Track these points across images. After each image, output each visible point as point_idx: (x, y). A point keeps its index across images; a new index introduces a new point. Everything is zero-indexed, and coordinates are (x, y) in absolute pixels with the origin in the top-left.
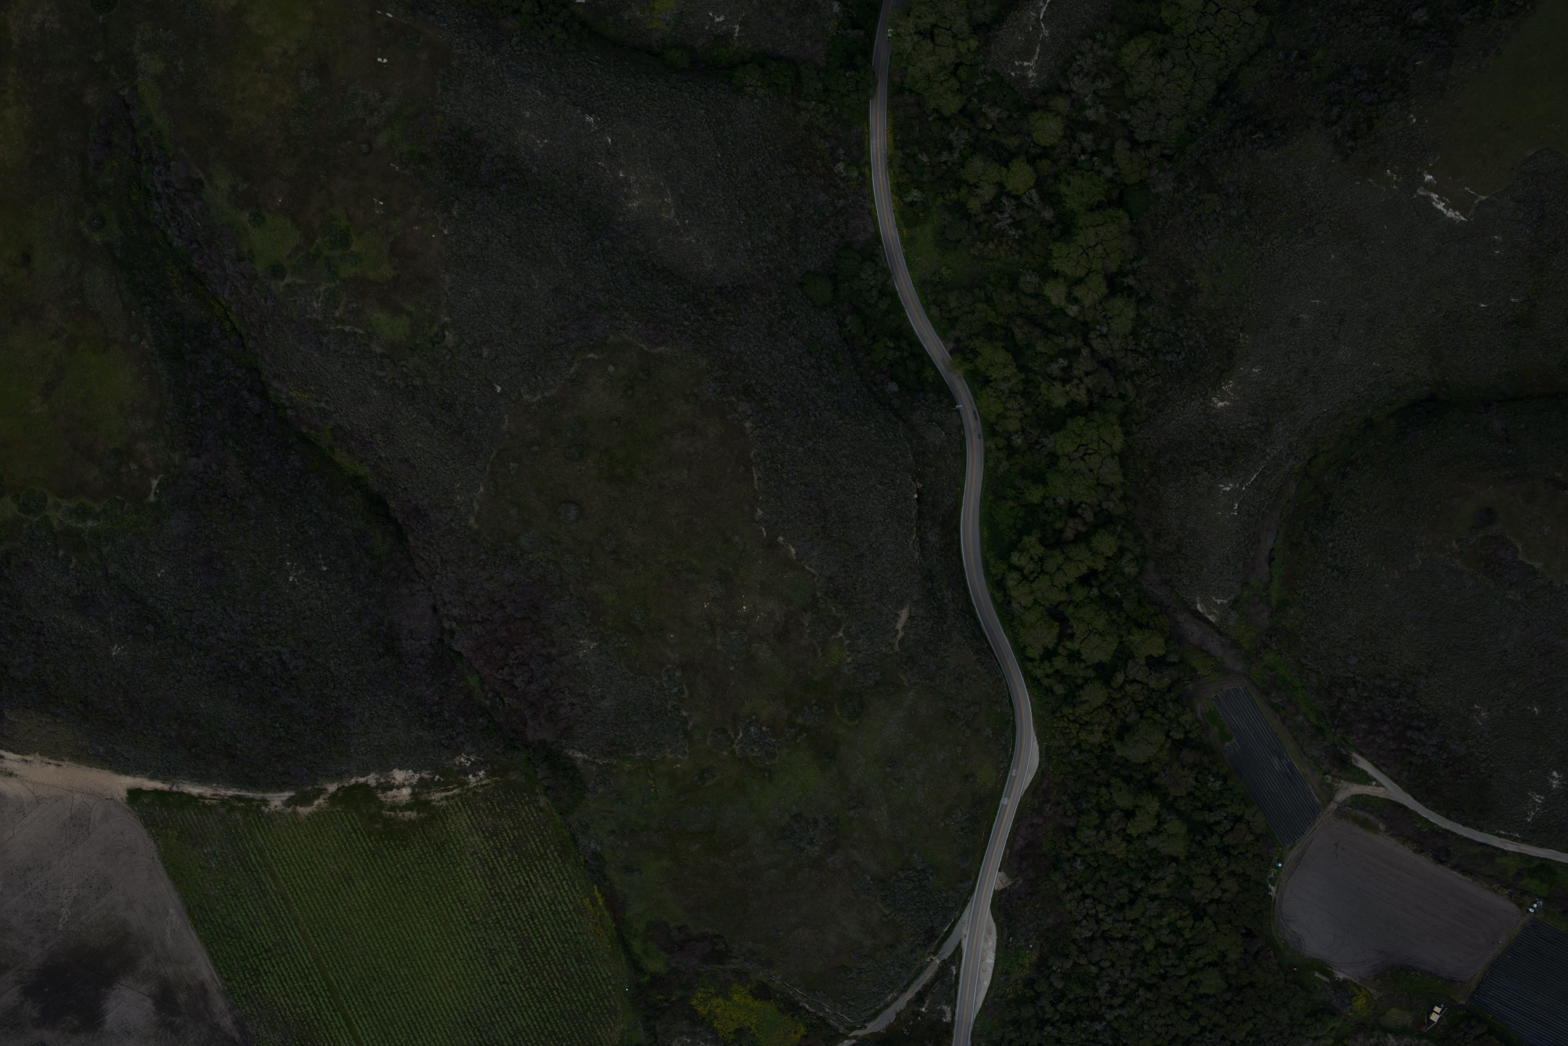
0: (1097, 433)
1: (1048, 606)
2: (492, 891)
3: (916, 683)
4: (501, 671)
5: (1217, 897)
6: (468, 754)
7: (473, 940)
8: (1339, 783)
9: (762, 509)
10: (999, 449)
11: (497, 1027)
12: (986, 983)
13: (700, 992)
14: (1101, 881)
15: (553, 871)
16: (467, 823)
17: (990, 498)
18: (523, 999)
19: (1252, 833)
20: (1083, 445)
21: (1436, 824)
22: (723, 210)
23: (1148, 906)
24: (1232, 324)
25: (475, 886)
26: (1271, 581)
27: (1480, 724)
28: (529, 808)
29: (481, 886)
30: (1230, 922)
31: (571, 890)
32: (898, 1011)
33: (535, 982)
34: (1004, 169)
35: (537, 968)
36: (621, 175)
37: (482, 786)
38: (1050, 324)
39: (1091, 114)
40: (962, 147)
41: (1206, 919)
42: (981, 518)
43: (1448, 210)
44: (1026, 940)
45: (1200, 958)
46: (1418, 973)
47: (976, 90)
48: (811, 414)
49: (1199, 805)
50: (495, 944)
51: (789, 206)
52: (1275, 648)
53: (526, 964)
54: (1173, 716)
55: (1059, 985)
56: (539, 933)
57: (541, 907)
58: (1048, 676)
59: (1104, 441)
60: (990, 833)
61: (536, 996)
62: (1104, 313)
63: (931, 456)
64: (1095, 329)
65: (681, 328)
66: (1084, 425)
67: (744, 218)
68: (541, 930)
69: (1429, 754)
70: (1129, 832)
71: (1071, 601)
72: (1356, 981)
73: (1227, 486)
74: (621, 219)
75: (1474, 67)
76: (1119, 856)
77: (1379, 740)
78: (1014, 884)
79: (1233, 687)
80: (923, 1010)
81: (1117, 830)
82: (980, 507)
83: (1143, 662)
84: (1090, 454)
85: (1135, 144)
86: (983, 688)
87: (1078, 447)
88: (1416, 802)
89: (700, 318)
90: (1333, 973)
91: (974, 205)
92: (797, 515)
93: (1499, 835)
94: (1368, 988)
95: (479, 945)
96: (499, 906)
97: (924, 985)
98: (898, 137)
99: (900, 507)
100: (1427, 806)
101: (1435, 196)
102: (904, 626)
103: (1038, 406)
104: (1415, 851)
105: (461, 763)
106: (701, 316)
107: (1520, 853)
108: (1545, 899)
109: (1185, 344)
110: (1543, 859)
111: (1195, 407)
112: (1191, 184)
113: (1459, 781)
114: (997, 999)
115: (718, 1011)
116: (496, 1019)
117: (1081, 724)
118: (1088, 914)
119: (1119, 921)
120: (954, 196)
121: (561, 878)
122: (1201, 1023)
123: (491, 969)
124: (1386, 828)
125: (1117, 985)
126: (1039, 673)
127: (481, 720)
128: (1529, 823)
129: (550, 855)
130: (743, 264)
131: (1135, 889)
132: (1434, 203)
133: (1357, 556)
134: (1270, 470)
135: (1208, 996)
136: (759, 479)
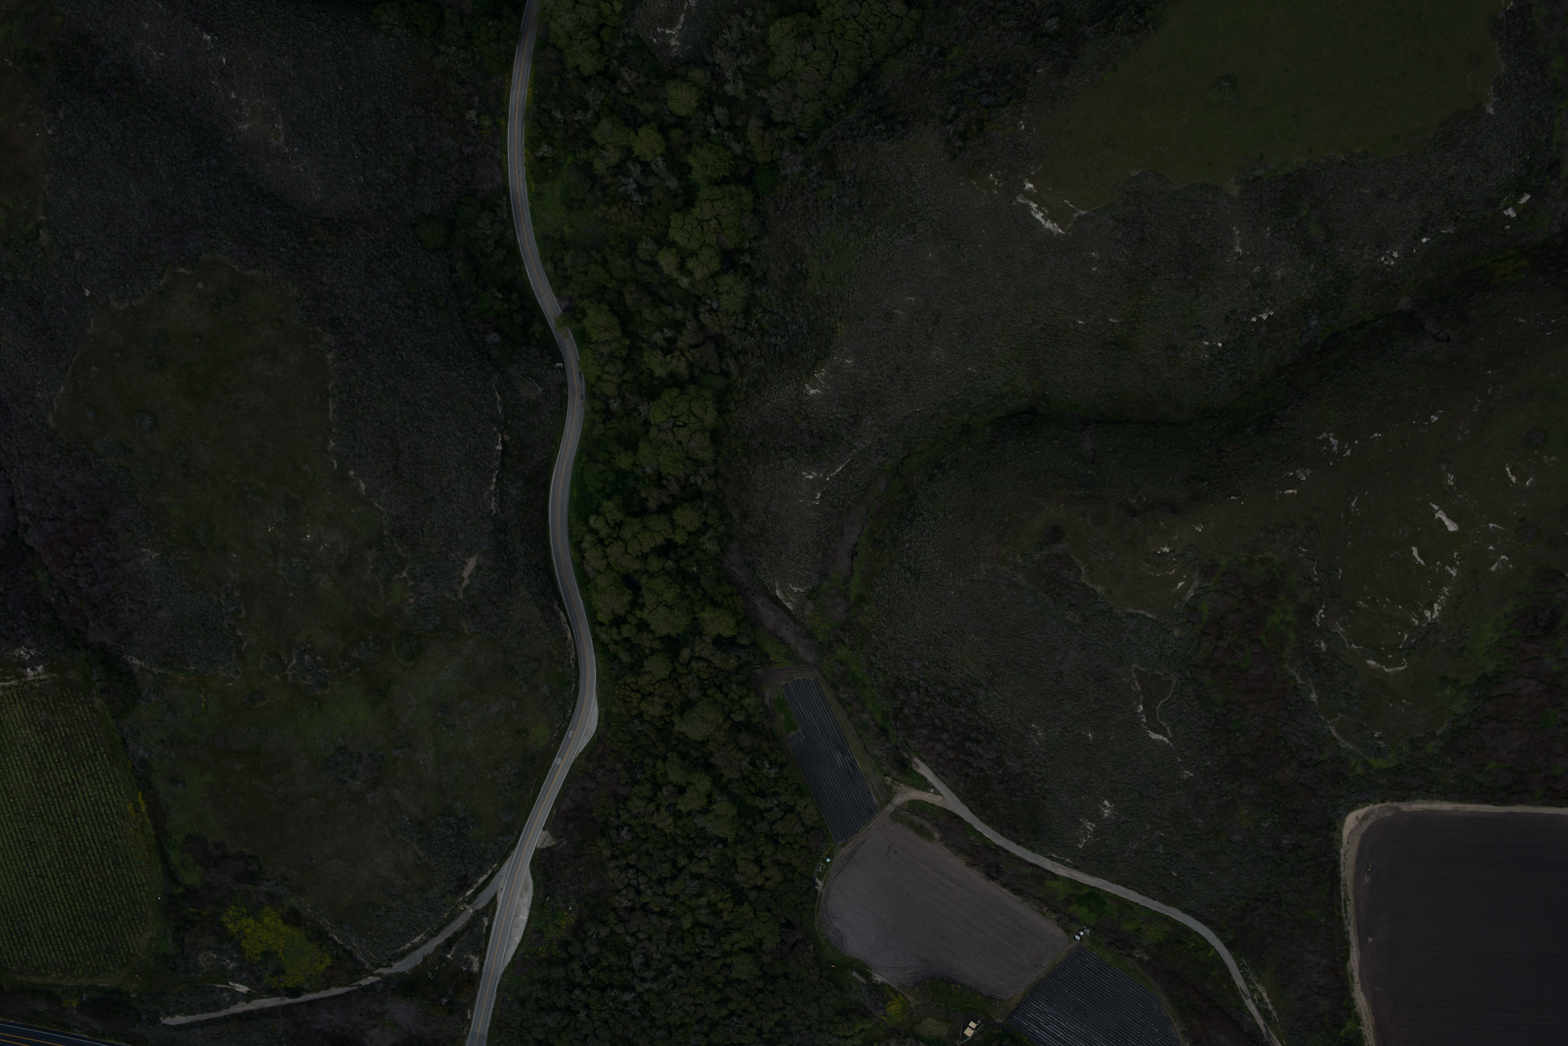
0: (688, 406)
1: (622, 572)
2: (38, 785)
3: (476, 633)
4: (66, 570)
5: (759, 884)
6: (28, 648)
7: (15, 831)
8: (899, 786)
9: (334, 441)
10: (595, 412)
11: (29, 919)
12: (517, 939)
13: (232, 910)
14: (648, 853)
15: (100, 773)
16: (20, 714)
17: (584, 459)
18: (57, 894)
19: (803, 825)
20: (674, 417)
21: (989, 839)
22: (336, 142)
23: (688, 884)
24: (833, 312)
25: (22, 778)
26: (851, 575)
27: (1037, 743)
28: (83, 708)
29: (28, 779)
30: (770, 910)
31: (116, 794)
32: (426, 954)
33: (70, 879)
34: (632, 134)
35: (74, 866)
36: (233, 96)
37: (40, 681)
38: (663, 293)
39: (729, 89)
40: (597, 108)
41: (745, 904)
42: (572, 479)
43: (1046, 220)
44: (565, 902)
45: (737, 943)
46: (958, 986)
47: (617, 52)
48: (397, 353)
49: (752, 789)
50: (36, 837)
51: (411, 146)
52: (848, 643)
53: (64, 861)
54: (736, 697)
55: (593, 950)
56: (80, 831)
57: (85, 806)
58: (616, 643)
59: (695, 416)
60: (539, 790)
61: (70, 893)
62: (714, 289)
63: (522, 410)
64: (706, 304)
65: (276, 254)
66: (676, 397)
67: (360, 153)
68: (82, 829)
69: (986, 768)
70: (678, 807)
71: (646, 571)
72: (895, 986)
73: (810, 474)
74: (230, 140)
75: (1087, 80)
76: (668, 831)
77: (939, 747)
78: (558, 844)
79: (803, 677)
80: (449, 956)
81: (666, 804)
82: (574, 468)
83: (709, 640)
84: (679, 427)
85: (769, 123)
86: (544, 646)
87: (668, 418)
88: (972, 815)
89: (298, 246)
90: (872, 975)
91: (599, 166)
92: (369, 451)
93: (1052, 858)
94: (906, 995)
95: (19, 836)
96: (44, 800)
97: (454, 933)
98: (536, 92)
99: (478, 456)
100: (982, 820)
101: (1034, 206)
102: (470, 575)
103: (641, 374)
104: (968, 864)
105: (20, 655)
106: (300, 244)
107: (1070, 879)
108: (1092, 928)
109: (789, 328)
110: (1092, 887)
111: (789, 392)
112: (814, 169)
113: (1013, 798)
114: (527, 956)
115: (248, 930)
116: (29, 911)
117: (643, 695)
118: (629, 885)
119: (658, 895)
120: (583, 156)
121: (108, 780)
122: (730, 1008)
123: (29, 862)
124: (941, 837)
125: (653, 958)
126: (604, 637)
127: (44, 616)
128: (1080, 850)
129: (99, 757)
130: (353, 198)
131: (679, 866)
132: (1033, 212)
133: (929, 560)
134: (857, 463)
135: (738, 981)
136: (334, 411)
